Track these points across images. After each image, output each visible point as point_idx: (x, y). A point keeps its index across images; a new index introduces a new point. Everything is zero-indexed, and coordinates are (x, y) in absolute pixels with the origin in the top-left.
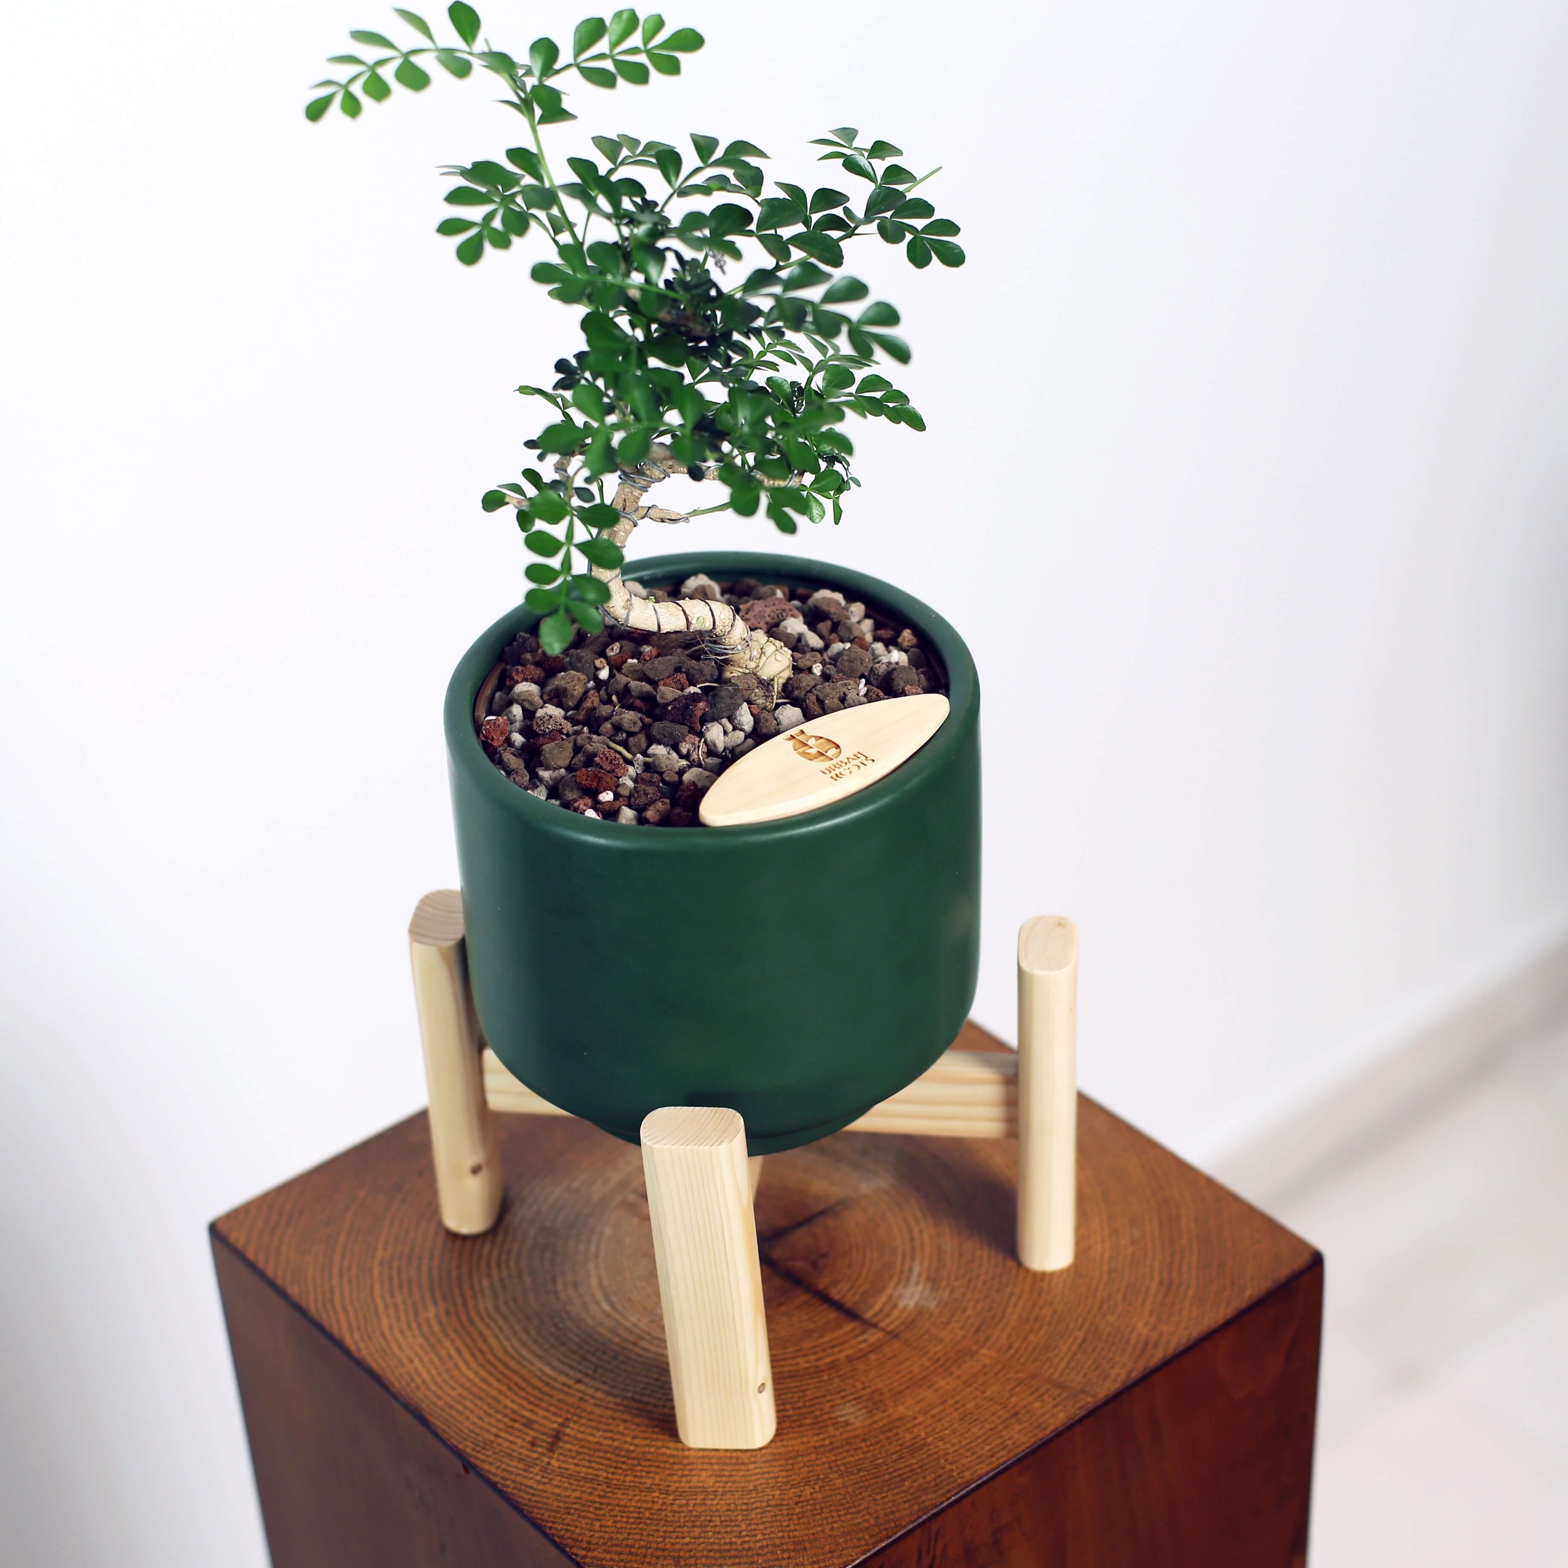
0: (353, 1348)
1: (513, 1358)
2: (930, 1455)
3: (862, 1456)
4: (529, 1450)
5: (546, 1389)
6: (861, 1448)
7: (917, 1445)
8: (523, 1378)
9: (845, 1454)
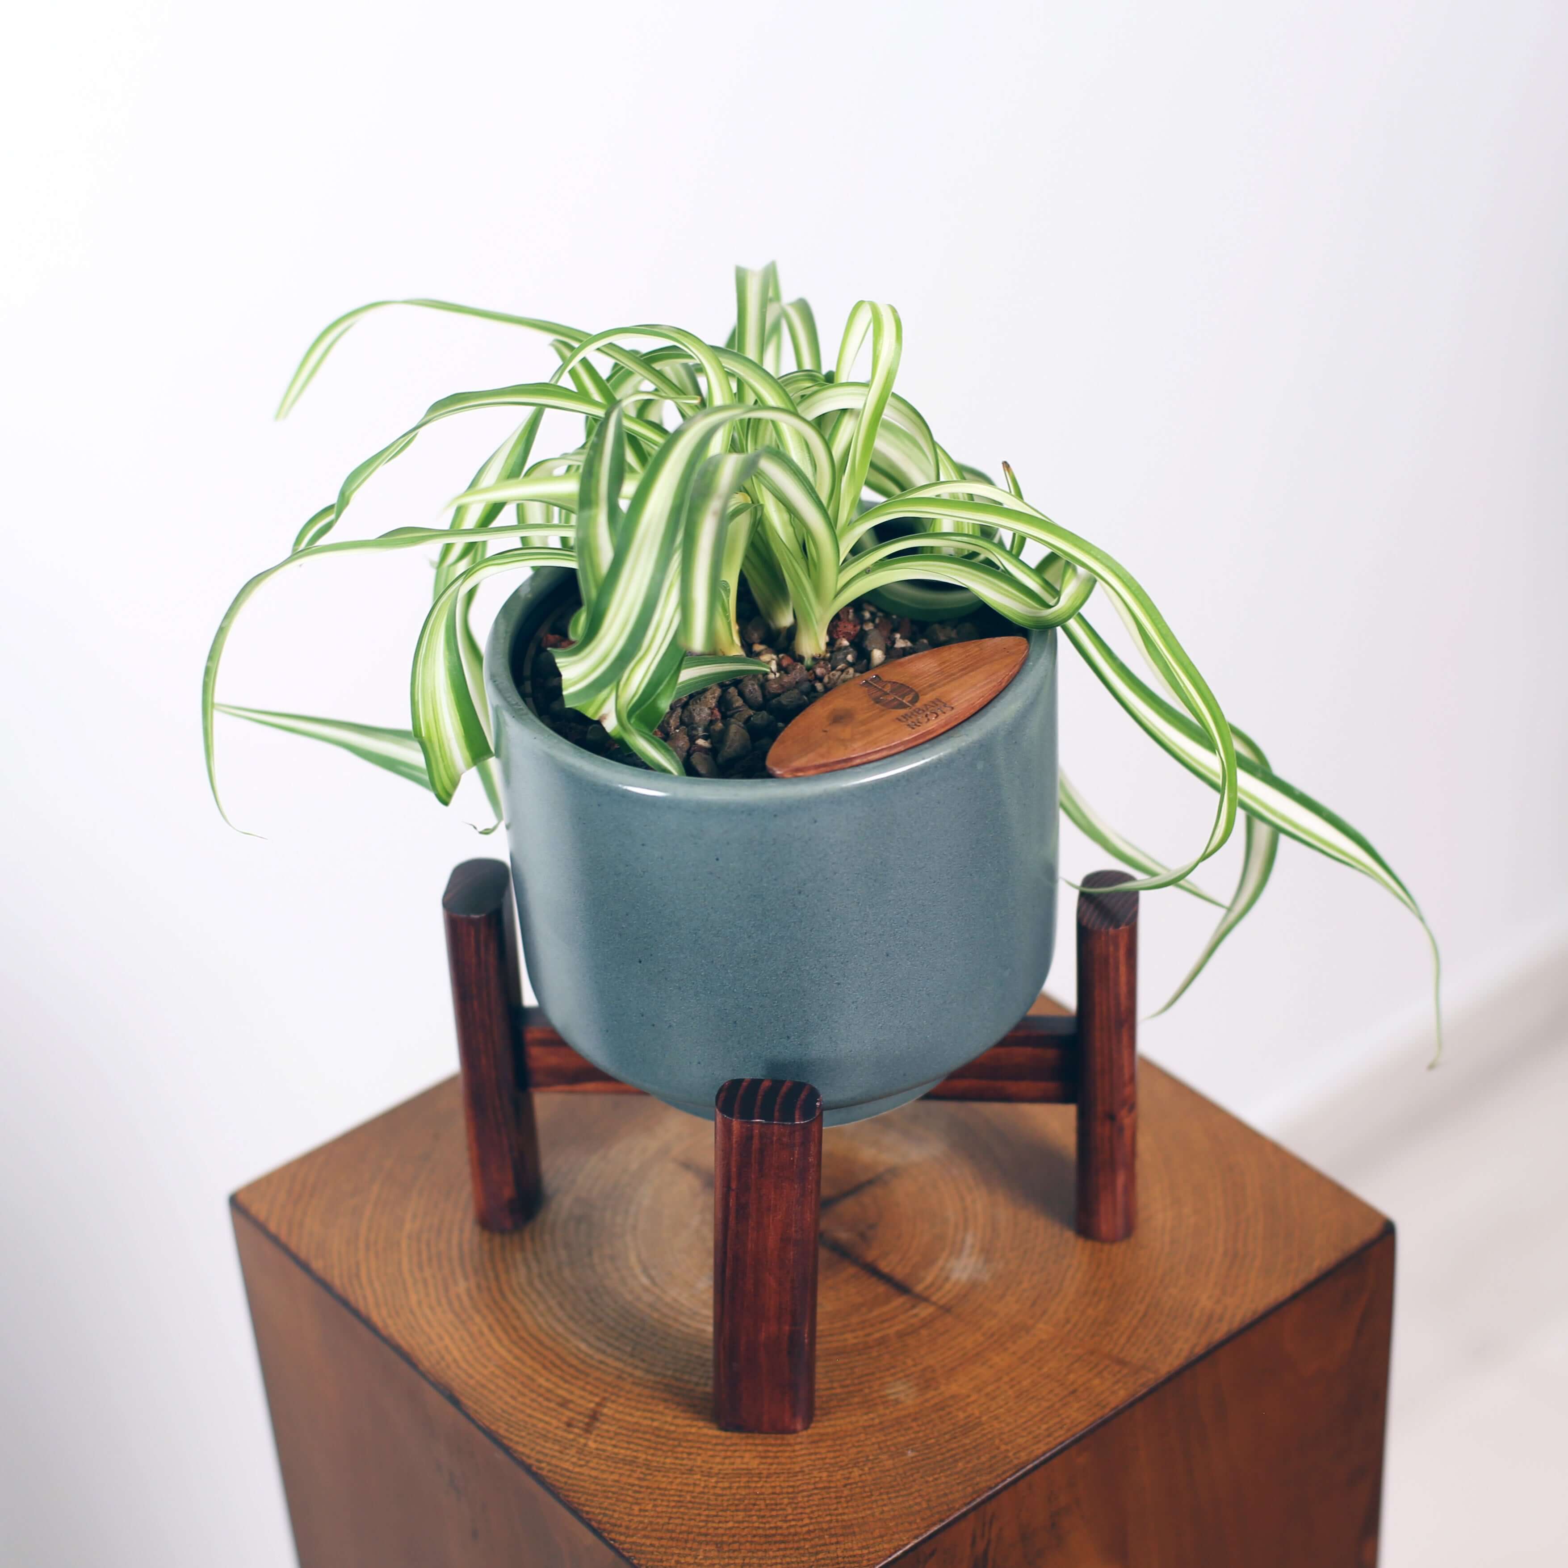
0: (380, 1324)
1: (547, 1334)
2: (984, 1435)
3: (913, 1436)
4: (565, 1431)
5: (581, 1367)
6: (911, 1428)
7: (971, 1424)
8: (558, 1355)
9: (895, 1434)
